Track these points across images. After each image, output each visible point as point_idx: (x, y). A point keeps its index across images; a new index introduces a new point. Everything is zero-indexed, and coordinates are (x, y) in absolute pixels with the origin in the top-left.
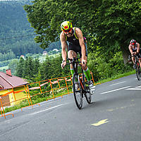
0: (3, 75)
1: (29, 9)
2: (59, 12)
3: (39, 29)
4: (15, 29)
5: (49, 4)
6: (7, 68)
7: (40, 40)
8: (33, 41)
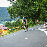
0: (2, 26)
1: (8, 9)
2: (16, 10)
3: (11, 14)
4: (5, 14)
5: (13, 8)
6: (3, 24)
7: (11, 17)
8: (9, 18)
